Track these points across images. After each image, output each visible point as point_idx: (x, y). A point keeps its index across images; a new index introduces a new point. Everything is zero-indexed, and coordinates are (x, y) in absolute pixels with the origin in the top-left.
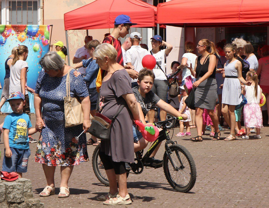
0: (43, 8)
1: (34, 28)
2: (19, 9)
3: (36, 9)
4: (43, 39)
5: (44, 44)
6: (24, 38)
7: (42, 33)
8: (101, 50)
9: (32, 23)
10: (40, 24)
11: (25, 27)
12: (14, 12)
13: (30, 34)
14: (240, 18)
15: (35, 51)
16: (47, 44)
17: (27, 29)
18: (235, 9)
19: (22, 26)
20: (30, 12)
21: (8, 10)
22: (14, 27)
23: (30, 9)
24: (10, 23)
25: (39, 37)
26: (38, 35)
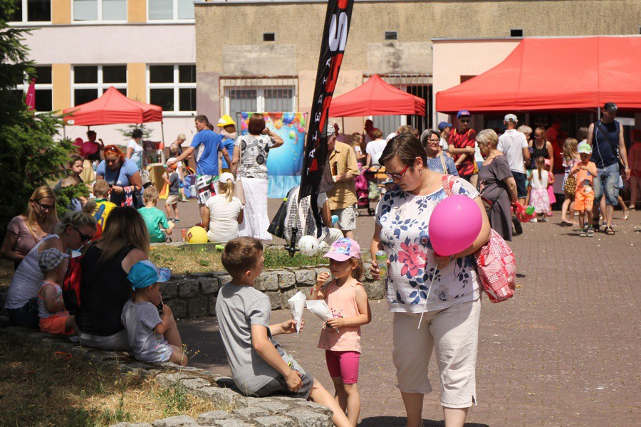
0: (298, 96)
1: (290, 116)
2: (275, 97)
3: (291, 97)
4: (298, 127)
5: (300, 131)
6: (280, 125)
7: (298, 121)
8: (486, 135)
9: (287, 111)
10: (295, 111)
11: (281, 114)
12: (269, 100)
13: (286, 122)
14: (517, 106)
15: (291, 138)
16: (302, 130)
17: (283, 117)
18: (513, 97)
19: (278, 114)
20: (285, 100)
21: (263, 98)
22: (271, 115)
23: (286, 97)
24: (266, 111)
25: (295, 124)
26: (294, 122)
